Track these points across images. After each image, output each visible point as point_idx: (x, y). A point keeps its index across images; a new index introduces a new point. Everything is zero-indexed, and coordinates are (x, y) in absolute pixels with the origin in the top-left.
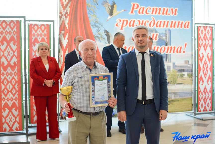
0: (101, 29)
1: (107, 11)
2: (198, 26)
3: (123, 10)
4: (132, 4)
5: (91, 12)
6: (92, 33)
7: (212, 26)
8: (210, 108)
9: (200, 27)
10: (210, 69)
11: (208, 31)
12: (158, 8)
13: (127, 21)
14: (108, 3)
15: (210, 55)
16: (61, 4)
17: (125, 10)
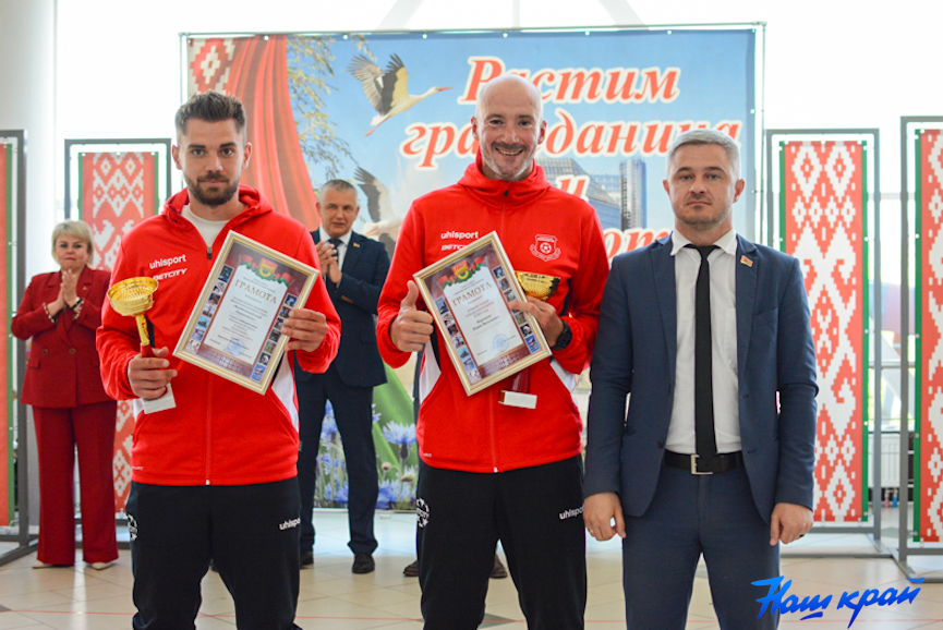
0: (342, 167)
1: (368, 94)
2: (786, 143)
3: (432, 90)
4: (472, 61)
5: (306, 103)
6: (309, 181)
7: (859, 138)
8: (852, 506)
9: (798, 144)
10: (847, 331)
11: (839, 161)
12: (587, 74)
13: (450, 131)
14: (371, 63)
15: (846, 271)
16: (194, 79)
17: (440, 90)
